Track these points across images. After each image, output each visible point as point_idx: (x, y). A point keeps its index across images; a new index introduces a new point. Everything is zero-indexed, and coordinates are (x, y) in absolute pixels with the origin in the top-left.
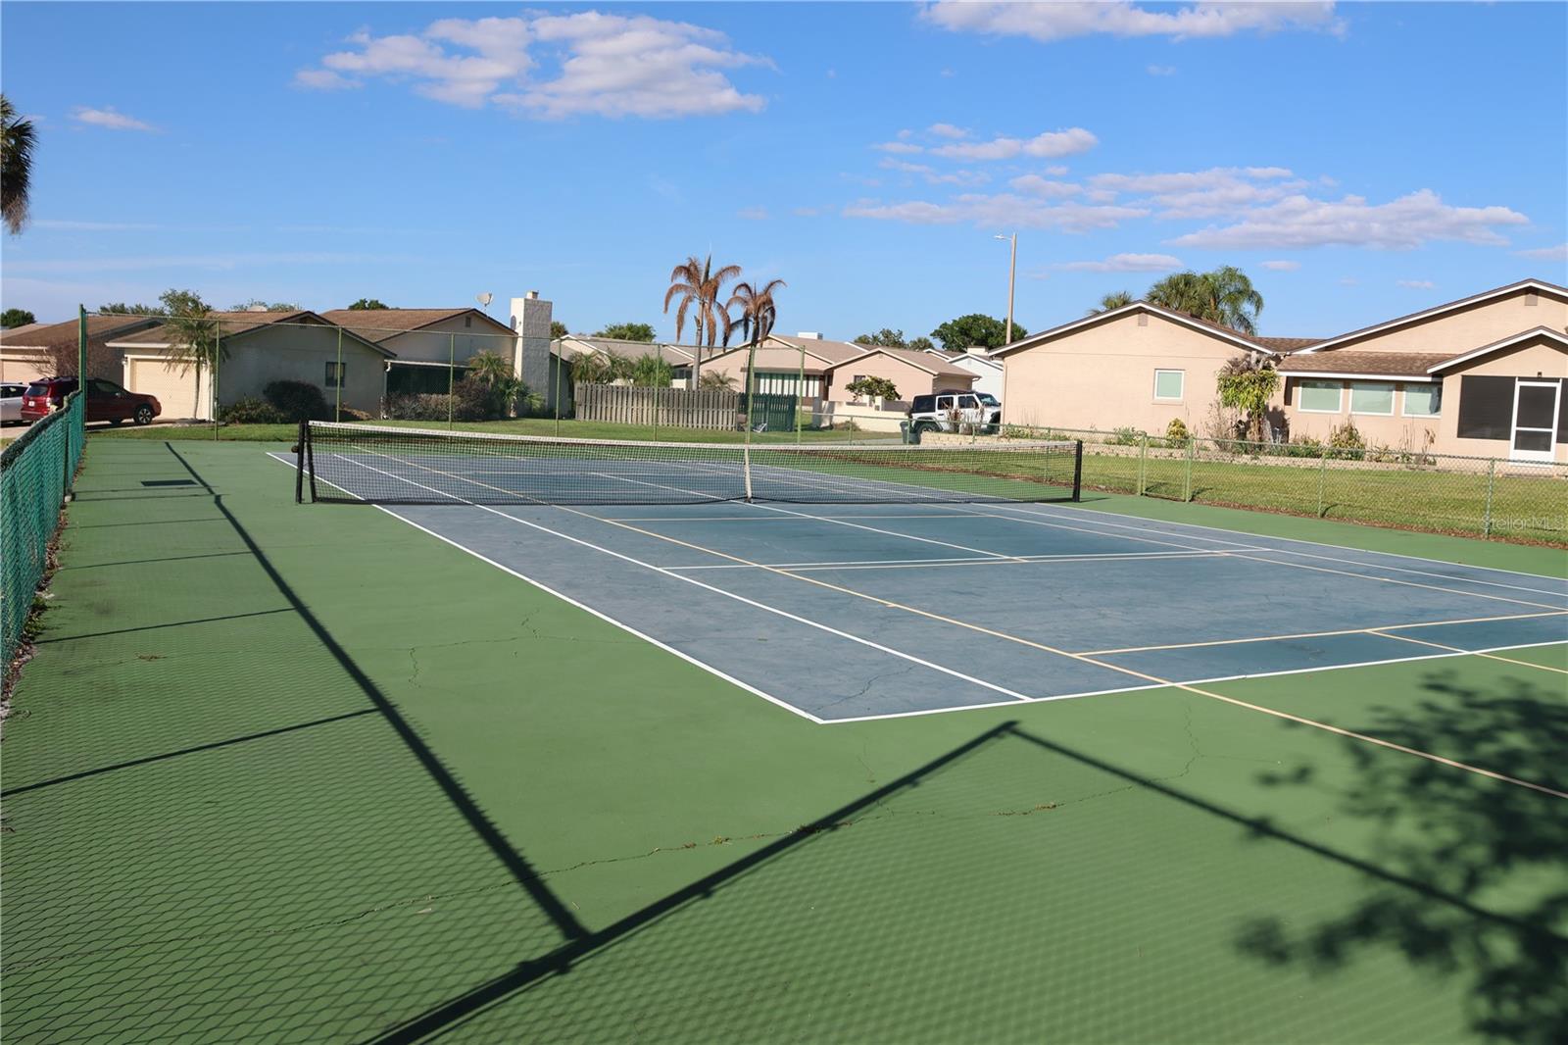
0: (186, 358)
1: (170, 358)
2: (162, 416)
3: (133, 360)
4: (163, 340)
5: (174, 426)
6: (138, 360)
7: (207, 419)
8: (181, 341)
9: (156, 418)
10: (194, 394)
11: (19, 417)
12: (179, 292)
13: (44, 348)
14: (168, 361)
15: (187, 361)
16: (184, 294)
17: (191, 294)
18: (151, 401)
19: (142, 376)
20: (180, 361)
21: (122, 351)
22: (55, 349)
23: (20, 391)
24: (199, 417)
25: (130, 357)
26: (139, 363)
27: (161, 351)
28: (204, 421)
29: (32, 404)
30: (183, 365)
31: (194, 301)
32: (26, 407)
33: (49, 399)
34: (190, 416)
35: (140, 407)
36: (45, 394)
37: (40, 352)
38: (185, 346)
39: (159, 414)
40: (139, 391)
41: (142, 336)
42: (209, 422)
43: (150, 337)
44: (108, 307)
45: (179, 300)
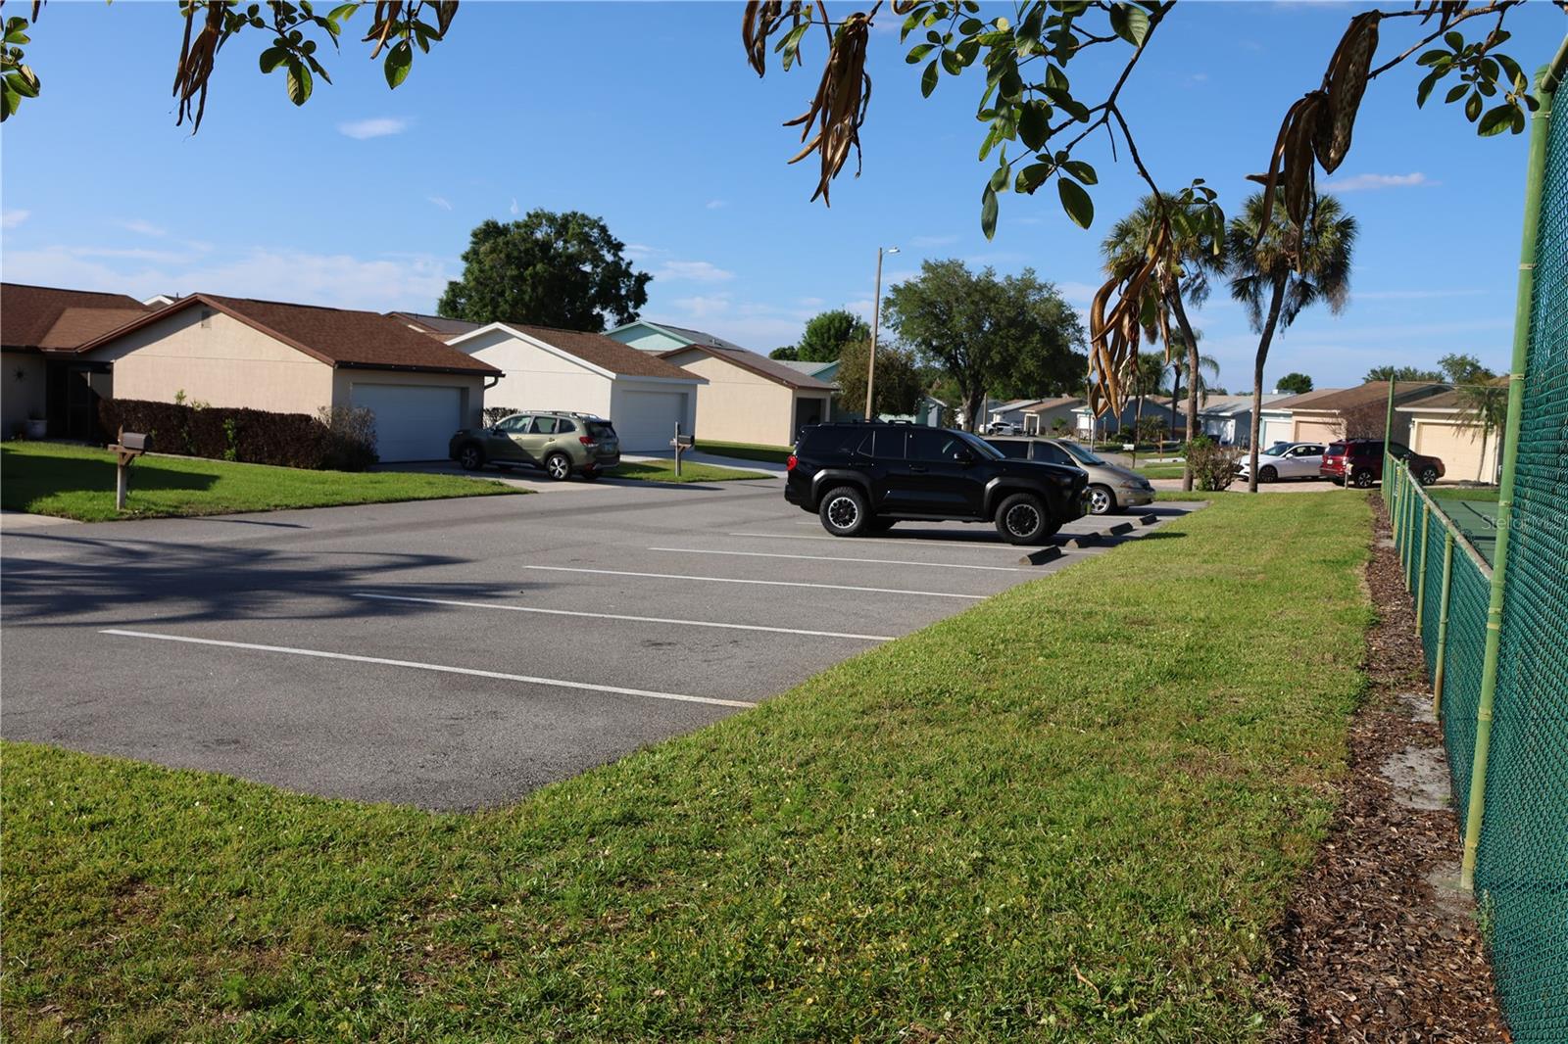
0: (1475, 423)
1: (1459, 422)
2: (1446, 477)
3: (1420, 424)
4: (1453, 406)
5: (1458, 487)
6: (1424, 424)
7: (1490, 481)
8: (1471, 407)
9: (1440, 479)
10: (1479, 457)
11: (1317, 473)
12: (1458, 356)
13: (1337, 412)
14: (1458, 425)
15: (1476, 426)
16: (1463, 358)
17: (1469, 358)
18: (1437, 463)
19: (1429, 438)
20: (1469, 426)
21: (1411, 415)
22: (1346, 413)
23: (1320, 450)
24: (1482, 480)
25: (1417, 420)
26: (1425, 427)
27: (1450, 416)
28: (1487, 484)
29: (1330, 462)
30: (1472, 429)
31: (1472, 365)
32: (1325, 464)
33: (1345, 458)
34: (1473, 478)
35: (1425, 468)
36: (1343, 454)
37: (1333, 415)
38: (1475, 411)
39: (1442, 475)
40: (1423, 453)
41: (1430, 401)
42: (1492, 485)
43: (1440, 402)
44: (1378, 369)
45: (1457, 365)
